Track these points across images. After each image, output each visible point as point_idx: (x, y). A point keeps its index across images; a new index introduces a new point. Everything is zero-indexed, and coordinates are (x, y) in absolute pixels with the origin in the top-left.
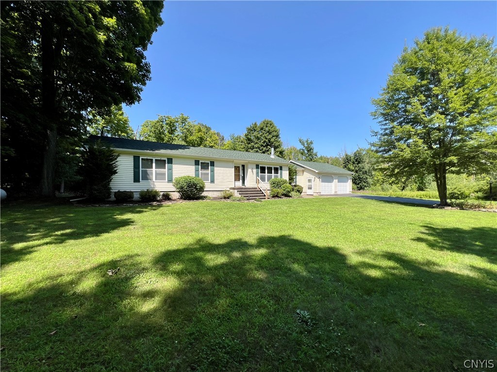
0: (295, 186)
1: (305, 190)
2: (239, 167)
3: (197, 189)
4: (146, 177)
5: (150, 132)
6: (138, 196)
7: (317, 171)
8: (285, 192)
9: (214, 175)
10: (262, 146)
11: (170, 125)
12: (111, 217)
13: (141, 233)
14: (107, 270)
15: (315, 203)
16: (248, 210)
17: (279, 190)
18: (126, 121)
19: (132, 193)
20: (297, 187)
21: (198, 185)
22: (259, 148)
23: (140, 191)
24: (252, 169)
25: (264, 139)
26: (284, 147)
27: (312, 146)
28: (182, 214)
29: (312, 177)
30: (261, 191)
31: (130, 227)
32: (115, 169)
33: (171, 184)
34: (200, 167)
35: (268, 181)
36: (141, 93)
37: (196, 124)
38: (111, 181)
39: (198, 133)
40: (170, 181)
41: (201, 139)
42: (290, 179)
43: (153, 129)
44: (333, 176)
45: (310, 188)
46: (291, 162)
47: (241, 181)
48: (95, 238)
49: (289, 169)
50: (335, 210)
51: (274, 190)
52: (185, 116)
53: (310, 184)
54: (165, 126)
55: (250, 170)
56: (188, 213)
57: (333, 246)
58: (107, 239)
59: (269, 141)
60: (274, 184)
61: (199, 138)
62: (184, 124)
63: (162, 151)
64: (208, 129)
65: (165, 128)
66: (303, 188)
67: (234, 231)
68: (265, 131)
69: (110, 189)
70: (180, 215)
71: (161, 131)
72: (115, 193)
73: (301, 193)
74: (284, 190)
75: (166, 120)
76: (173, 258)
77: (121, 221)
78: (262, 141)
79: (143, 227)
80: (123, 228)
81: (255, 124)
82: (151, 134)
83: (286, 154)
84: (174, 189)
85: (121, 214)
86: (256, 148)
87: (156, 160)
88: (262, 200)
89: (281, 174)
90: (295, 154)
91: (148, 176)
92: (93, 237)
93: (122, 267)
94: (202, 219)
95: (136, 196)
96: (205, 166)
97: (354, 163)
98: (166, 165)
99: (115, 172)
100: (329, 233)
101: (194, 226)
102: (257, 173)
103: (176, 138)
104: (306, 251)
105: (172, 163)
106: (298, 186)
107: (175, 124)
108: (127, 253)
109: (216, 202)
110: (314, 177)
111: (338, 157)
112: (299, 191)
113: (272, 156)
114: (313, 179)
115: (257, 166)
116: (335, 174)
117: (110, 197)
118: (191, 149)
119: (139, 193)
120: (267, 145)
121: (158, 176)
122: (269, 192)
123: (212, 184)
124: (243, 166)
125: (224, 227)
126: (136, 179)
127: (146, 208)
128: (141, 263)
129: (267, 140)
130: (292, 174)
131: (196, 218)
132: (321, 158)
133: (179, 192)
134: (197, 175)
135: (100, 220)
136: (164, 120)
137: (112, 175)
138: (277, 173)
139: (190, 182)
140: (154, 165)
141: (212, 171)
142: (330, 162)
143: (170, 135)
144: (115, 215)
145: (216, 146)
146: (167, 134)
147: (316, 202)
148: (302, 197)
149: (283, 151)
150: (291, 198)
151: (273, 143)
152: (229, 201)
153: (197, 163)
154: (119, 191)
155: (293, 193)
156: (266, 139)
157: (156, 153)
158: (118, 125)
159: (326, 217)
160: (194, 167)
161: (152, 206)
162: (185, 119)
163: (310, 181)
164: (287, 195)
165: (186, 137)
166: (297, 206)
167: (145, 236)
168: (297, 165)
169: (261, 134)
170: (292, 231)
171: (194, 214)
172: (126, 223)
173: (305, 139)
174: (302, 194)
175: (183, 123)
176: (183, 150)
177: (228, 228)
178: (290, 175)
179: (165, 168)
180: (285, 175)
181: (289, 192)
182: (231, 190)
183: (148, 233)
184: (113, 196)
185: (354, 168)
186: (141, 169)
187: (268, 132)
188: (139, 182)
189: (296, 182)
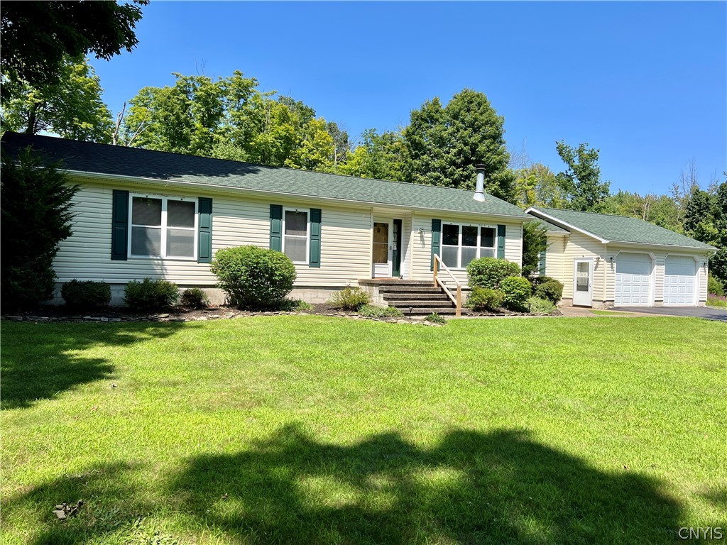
0: (540, 280)
1: (570, 291)
2: (386, 226)
3: (273, 282)
4: (144, 246)
5: (154, 118)
6: (122, 295)
7: (604, 241)
8: (510, 298)
9: (319, 246)
10: (453, 163)
11: (206, 103)
12: (54, 353)
13: (131, 402)
14: (54, 505)
15: (594, 334)
16: (406, 346)
17: (493, 293)
18: (93, 89)
19: (106, 286)
20: (545, 285)
21: (278, 273)
22: (443, 170)
23: (126, 281)
24: (422, 231)
25: (460, 145)
26: (513, 169)
27: (594, 165)
28: (233, 349)
29: (590, 257)
30: (443, 292)
31: (105, 384)
32: (67, 224)
33: (206, 267)
34: (284, 222)
35: (463, 265)
36: (136, 23)
37: (274, 99)
38: (54, 255)
39: (280, 125)
40: (204, 257)
41: (288, 141)
42: (525, 262)
43: (161, 113)
44: (651, 254)
45: (583, 287)
46: (531, 213)
47: (390, 263)
48: (17, 411)
49: (525, 232)
50: (653, 359)
51: (481, 291)
52: (246, 79)
53: (584, 275)
54: (194, 106)
55: (414, 236)
56: (248, 348)
57: (638, 470)
58: (48, 416)
59: (473, 151)
60: (479, 273)
61: (281, 138)
62: (242, 101)
63: (187, 180)
64: (306, 114)
65: (192, 110)
66: (561, 286)
67: (368, 409)
68: (463, 121)
69: (52, 274)
70: (229, 355)
71: (183, 117)
72: (65, 285)
73: (556, 300)
74: (508, 292)
75: (195, 90)
76: (213, 478)
77: (81, 364)
78: (454, 151)
79: (136, 386)
80: (85, 387)
81: (436, 103)
82: (157, 125)
83: (518, 187)
84: (214, 280)
85: (81, 345)
86: (435, 170)
87: (170, 202)
88: (447, 318)
89: (501, 248)
90: (544, 186)
91: (148, 245)
92: (13, 407)
93: (87, 497)
94: (285, 369)
95: (118, 296)
96: (296, 221)
97: (717, 216)
98: (197, 216)
99: (66, 233)
100: (630, 430)
101: (265, 387)
102: (435, 244)
103: (222, 139)
104: (561, 482)
105: (210, 212)
106: (549, 280)
107: (219, 99)
108: (97, 459)
109: (321, 320)
110: (595, 256)
111: (671, 196)
112: (552, 295)
113: (479, 196)
114: (592, 264)
115: (436, 225)
116: (660, 251)
117: (52, 297)
118: (260, 174)
119: (123, 288)
120: (467, 161)
121: (173, 245)
122: (464, 294)
123: (315, 270)
124: (398, 223)
125: (343, 395)
126: (118, 252)
127: (142, 330)
128: (133, 490)
129: (466, 148)
130: (533, 247)
131: (270, 365)
132: (620, 198)
133: (226, 288)
134: (275, 244)
135: (28, 359)
136: (191, 90)
137: (58, 240)
138: (491, 245)
139: (257, 263)
140: (164, 214)
141: (316, 236)
142: (646, 210)
143: (205, 130)
144: (66, 349)
145: (327, 162)
146: (198, 125)
147: (598, 331)
148: (558, 313)
149: (512, 180)
150: (526, 317)
151: (483, 157)
152: (356, 318)
153: (276, 212)
154: (74, 283)
155: (533, 301)
156: (466, 144)
157: (171, 185)
158: (72, 99)
159: (626, 379)
160: (269, 223)
161: (157, 324)
162: (246, 88)
163: (583, 267)
164: (516, 306)
165: (248, 135)
166: (543, 342)
167: (141, 412)
168: (549, 221)
169: (450, 129)
170: (525, 418)
171: (265, 353)
172: (94, 372)
173: (573, 146)
174: (559, 303)
175: (240, 97)
176: (240, 177)
177: (352, 397)
178: (525, 249)
179: (193, 225)
180: (513, 250)
181: (522, 298)
182: (364, 289)
183: (149, 405)
184: (60, 294)
185: (716, 231)
186: (130, 225)
187: (472, 125)
188: (126, 259)
189: (543, 270)
